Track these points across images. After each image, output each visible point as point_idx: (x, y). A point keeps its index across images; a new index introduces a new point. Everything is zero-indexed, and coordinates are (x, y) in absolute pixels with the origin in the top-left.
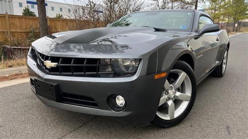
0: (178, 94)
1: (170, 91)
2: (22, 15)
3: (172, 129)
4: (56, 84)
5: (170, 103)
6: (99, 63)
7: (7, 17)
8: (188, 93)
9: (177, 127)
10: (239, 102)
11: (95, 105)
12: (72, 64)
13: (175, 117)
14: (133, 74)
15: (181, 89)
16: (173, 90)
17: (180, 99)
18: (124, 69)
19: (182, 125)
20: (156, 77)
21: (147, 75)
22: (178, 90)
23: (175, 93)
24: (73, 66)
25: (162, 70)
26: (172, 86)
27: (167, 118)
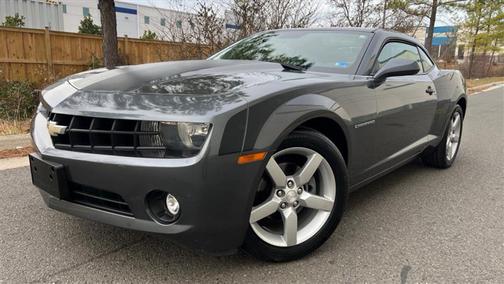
0: (306, 196)
1: (287, 190)
2: (77, 31)
5: (289, 213)
6: (139, 130)
7: (47, 37)
8: (330, 196)
9: (301, 263)
11: (125, 209)
12: (90, 130)
13: (298, 243)
14: (194, 152)
15: (314, 185)
16: (295, 188)
17: (309, 205)
19: (313, 260)
20: (242, 160)
21: (220, 155)
22: (308, 188)
23: (299, 193)
24: (93, 133)
25: (255, 147)
26: (292, 179)
27: (280, 242)
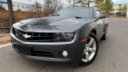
0: (90, 49)
3: (88, 66)
4: (31, 46)
5: (87, 53)
6: (54, 35)
8: (95, 48)
9: (90, 65)
10: (115, 51)
11: (52, 56)
12: (39, 36)
13: (89, 60)
15: (91, 46)
16: (88, 47)
17: (91, 51)
18: (65, 38)
20: (82, 41)
21: (78, 40)
22: (90, 47)
23: (89, 48)
24: (40, 37)
26: (87, 45)
27: (85, 61)
